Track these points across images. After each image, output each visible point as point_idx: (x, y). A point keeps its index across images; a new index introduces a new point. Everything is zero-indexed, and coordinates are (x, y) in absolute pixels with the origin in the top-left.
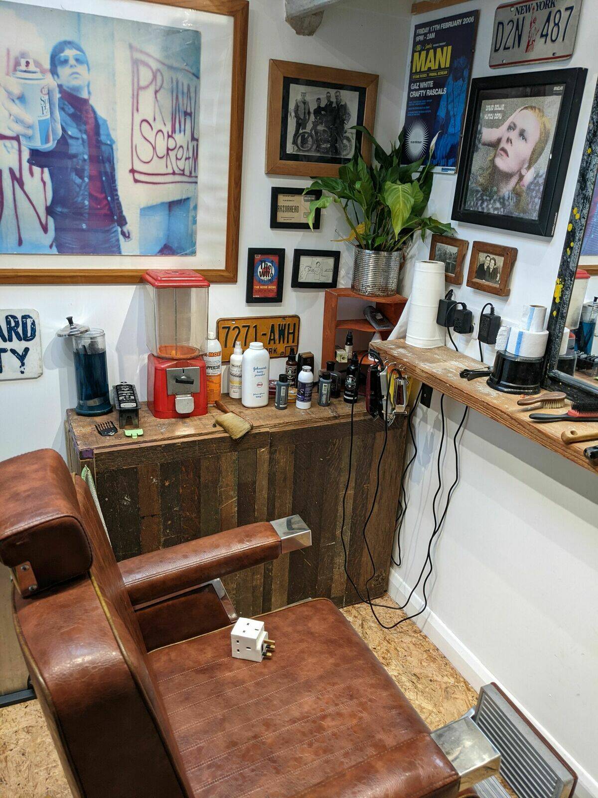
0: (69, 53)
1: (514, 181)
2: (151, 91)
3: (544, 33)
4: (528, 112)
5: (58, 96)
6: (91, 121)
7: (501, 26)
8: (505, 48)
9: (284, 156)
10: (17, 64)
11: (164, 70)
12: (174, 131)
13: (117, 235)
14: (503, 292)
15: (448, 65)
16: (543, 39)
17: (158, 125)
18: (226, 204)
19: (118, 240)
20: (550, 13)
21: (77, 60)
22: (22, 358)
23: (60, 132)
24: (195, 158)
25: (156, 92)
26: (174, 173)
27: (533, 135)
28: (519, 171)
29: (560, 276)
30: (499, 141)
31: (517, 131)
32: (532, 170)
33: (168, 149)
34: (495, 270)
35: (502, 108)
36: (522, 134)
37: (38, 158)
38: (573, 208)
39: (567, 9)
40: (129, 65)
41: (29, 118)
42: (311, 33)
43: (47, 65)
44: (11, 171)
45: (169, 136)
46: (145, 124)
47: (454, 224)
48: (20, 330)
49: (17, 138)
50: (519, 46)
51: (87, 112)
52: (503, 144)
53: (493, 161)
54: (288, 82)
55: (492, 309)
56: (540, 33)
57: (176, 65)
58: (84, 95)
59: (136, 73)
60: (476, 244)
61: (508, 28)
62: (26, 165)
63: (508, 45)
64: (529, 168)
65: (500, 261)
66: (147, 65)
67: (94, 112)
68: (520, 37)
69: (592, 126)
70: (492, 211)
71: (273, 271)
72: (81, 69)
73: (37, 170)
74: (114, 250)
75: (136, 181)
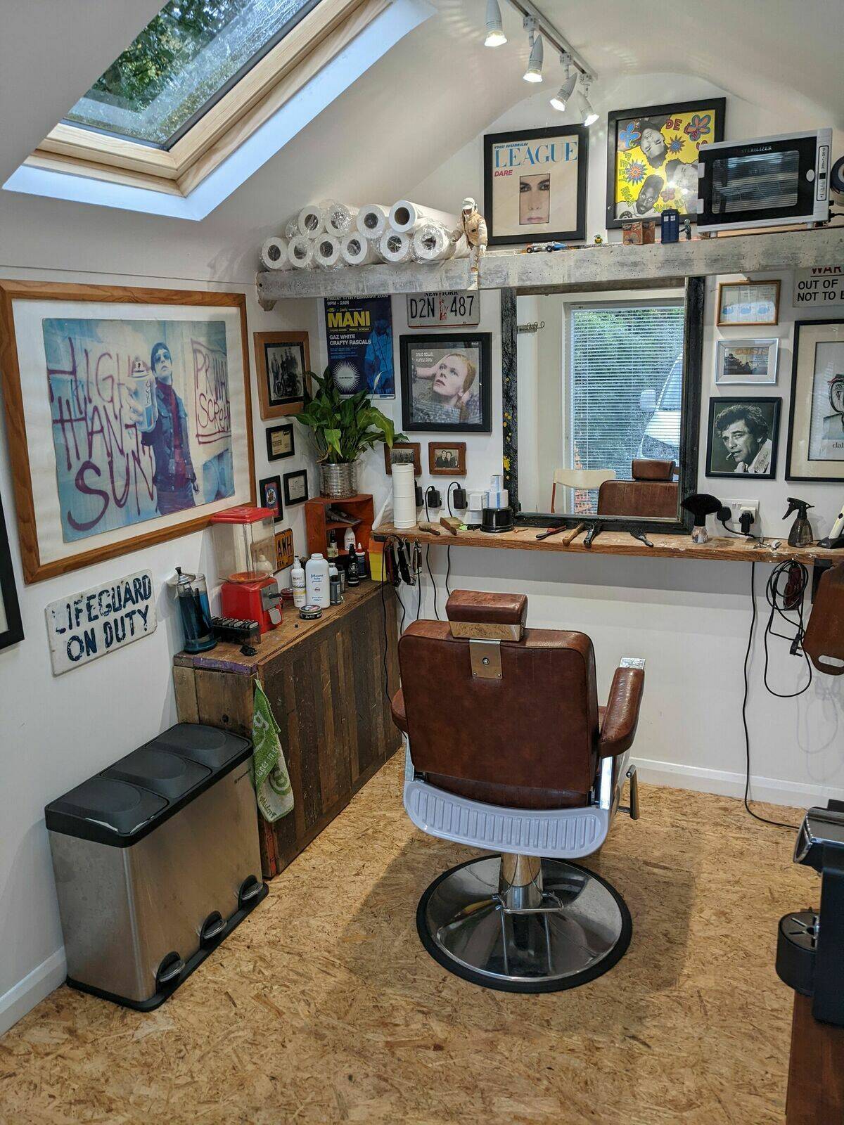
0: (161, 352)
1: (454, 401)
2: (204, 370)
3: (454, 309)
4: (455, 358)
5: (155, 386)
6: (174, 402)
7: (414, 302)
8: (421, 316)
9: (272, 403)
10: (134, 366)
11: (209, 353)
12: (217, 399)
13: (191, 491)
14: (462, 472)
15: (368, 324)
16: (454, 313)
17: (209, 396)
18: (247, 449)
19: (192, 495)
20: (455, 298)
21: (165, 356)
22: (144, 616)
23: (157, 414)
24: (228, 417)
25: (206, 371)
26: (219, 432)
27: (463, 371)
28: (457, 394)
29: (505, 454)
30: (434, 376)
31: (448, 369)
32: (467, 393)
33: (215, 413)
34: (453, 460)
35: (431, 354)
36: (453, 371)
37: (147, 439)
38: (504, 413)
39: (468, 297)
40: (191, 355)
41: (141, 408)
42: (271, 310)
43: (149, 365)
44: (133, 452)
45: (215, 403)
46: (202, 397)
47: (404, 433)
48: (142, 590)
49: (134, 426)
50: (433, 316)
51: (171, 395)
52: (438, 378)
53: (431, 389)
54: (267, 346)
55: (459, 485)
56: (449, 309)
57: (215, 348)
58: (169, 383)
59: (196, 359)
60: (430, 444)
61: (420, 305)
62: (140, 445)
63: (423, 314)
64: (464, 392)
65: (455, 453)
66: (200, 352)
67: (175, 395)
68: (433, 310)
69: (505, 366)
70: (439, 421)
71: (275, 496)
72: (167, 363)
73: (146, 448)
74: (190, 504)
75: (200, 443)
